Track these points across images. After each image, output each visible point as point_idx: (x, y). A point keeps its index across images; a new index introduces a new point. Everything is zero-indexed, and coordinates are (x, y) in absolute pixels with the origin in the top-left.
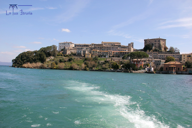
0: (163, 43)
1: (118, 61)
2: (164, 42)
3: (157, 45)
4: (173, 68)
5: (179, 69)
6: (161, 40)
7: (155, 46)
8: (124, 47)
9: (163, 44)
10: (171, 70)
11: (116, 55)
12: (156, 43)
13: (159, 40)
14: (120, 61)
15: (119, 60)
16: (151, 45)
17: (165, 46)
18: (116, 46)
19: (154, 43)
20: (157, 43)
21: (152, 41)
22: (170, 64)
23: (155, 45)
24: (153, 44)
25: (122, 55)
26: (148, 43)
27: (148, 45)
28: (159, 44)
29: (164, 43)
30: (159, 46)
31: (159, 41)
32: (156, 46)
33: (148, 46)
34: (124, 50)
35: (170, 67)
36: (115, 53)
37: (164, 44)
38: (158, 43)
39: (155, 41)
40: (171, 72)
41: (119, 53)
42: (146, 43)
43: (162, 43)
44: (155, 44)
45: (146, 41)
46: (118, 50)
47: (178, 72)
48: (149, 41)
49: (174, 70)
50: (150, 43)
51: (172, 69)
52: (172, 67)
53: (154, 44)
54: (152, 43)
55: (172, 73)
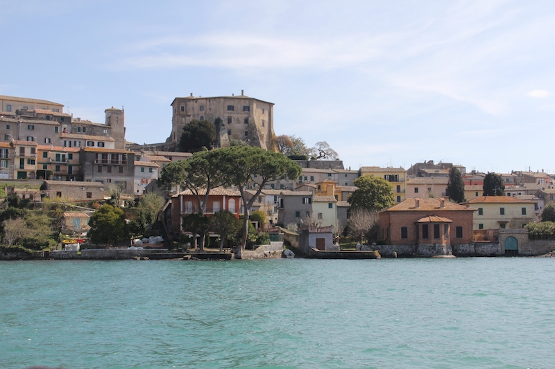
0: (261, 118)
1: (85, 198)
2: (266, 113)
3: (238, 127)
4: (442, 229)
5: (459, 231)
6: (255, 105)
7: (229, 133)
8: (89, 128)
9: (263, 125)
10: (433, 240)
11: (58, 168)
12: (234, 116)
13: (247, 104)
14: (94, 198)
15: (89, 195)
16: (214, 126)
17: (270, 131)
18: (42, 119)
19: (224, 116)
20: (239, 116)
21: (213, 107)
22: (419, 209)
23: (227, 126)
24: (218, 121)
25: (96, 168)
26: (194, 116)
27: (200, 124)
28: (246, 121)
29: (266, 119)
30: (246, 133)
31: (247, 109)
32: (233, 132)
33: (202, 129)
34: (96, 144)
35: (425, 225)
36: (52, 156)
37: (266, 125)
38: (242, 116)
39: (231, 108)
40: (434, 248)
41: (76, 157)
42: (184, 116)
43: (258, 117)
44: (229, 121)
45: (183, 104)
46: (63, 141)
47: (461, 248)
48: (201, 108)
49: (443, 237)
50: (202, 113)
51: (437, 236)
52: (437, 226)
53: (225, 122)
54: (216, 116)
55: (434, 253)
